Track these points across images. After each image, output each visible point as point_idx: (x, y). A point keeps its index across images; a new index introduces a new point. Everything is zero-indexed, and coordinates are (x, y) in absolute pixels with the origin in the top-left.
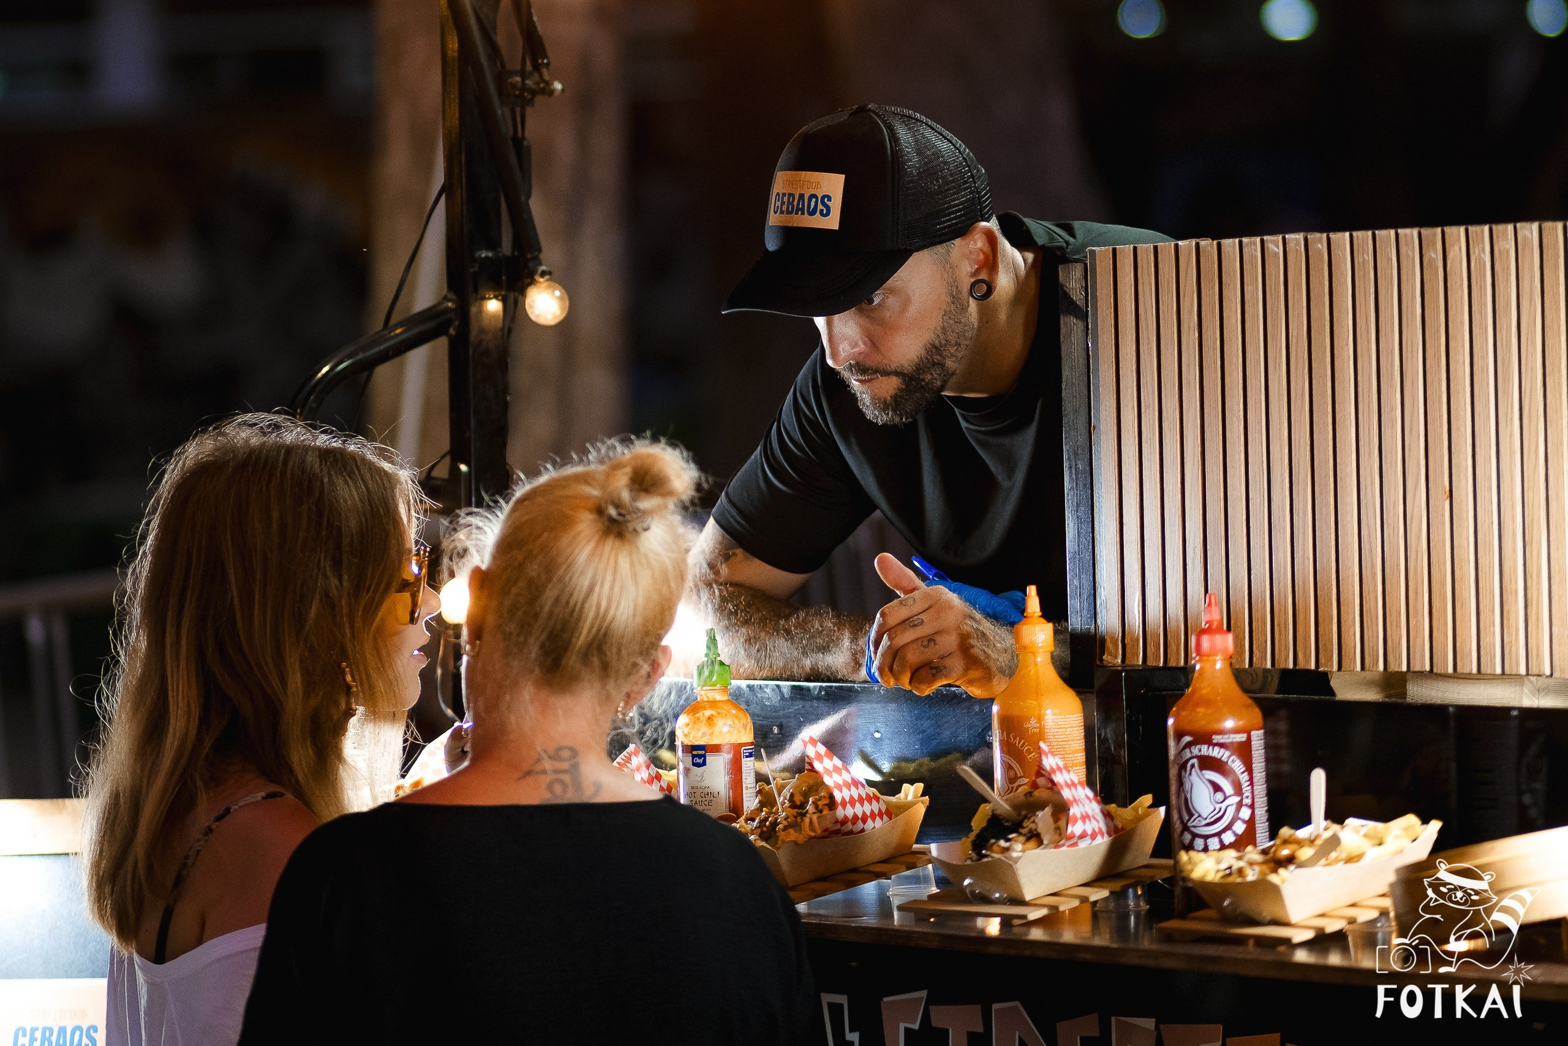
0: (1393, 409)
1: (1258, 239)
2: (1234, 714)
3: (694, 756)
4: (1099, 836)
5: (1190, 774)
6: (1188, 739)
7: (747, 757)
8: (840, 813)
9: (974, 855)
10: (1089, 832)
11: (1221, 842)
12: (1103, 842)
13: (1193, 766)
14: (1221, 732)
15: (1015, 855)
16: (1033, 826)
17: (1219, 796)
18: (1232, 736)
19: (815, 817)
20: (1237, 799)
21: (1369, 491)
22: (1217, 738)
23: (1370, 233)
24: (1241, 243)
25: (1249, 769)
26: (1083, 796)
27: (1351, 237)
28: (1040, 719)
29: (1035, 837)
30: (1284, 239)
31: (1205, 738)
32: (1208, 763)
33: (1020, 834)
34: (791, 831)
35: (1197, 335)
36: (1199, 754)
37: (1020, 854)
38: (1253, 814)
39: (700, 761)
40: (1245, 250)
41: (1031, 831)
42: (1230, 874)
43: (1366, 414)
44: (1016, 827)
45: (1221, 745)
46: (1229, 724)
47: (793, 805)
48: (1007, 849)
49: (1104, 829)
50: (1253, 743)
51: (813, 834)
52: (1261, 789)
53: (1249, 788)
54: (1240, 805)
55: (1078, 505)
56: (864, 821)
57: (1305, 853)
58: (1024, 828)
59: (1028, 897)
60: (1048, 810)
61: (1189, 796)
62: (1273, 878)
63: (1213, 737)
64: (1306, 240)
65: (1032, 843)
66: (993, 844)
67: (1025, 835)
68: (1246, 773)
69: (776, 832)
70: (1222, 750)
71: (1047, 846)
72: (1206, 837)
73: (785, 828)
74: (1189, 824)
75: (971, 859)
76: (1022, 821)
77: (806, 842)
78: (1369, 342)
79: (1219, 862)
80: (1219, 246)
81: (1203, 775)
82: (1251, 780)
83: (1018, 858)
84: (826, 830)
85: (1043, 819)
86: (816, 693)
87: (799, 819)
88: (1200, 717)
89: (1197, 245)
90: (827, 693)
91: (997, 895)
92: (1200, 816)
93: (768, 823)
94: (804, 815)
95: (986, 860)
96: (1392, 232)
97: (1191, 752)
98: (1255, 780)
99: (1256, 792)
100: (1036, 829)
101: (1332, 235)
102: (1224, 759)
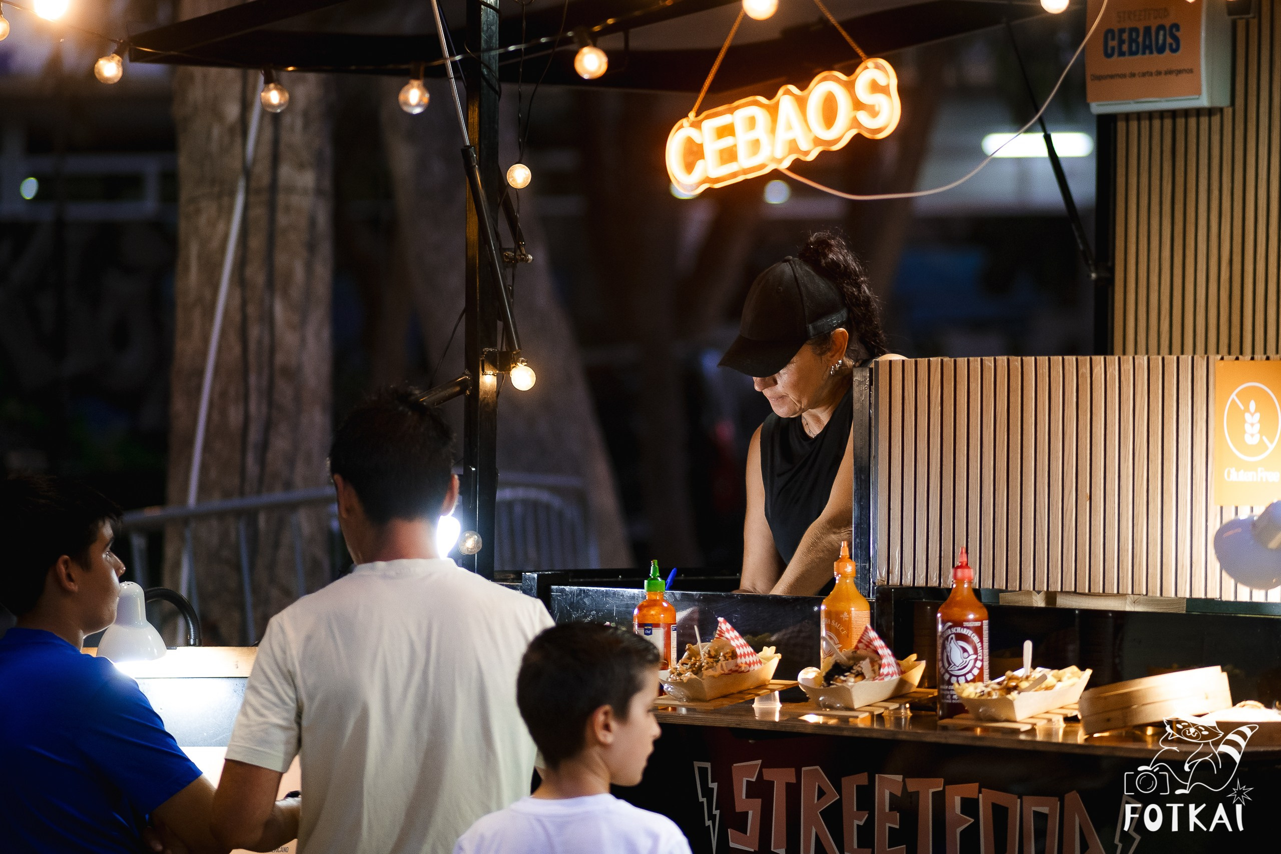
0: (1057, 452)
1: (979, 359)
2: (973, 611)
3: (645, 629)
4: (894, 675)
5: (950, 642)
6: (950, 624)
7: (674, 630)
8: (739, 661)
9: (825, 684)
10: (891, 673)
11: (966, 679)
12: (896, 678)
13: (952, 638)
14: (968, 621)
15: (850, 684)
16: (859, 669)
17: (966, 655)
18: (974, 623)
19: (724, 663)
20: (975, 656)
21: (1042, 495)
22: (966, 624)
23: (1047, 358)
24: (968, 361)
25: (981, 641)
26: (887, 654)
27: (1036, 360)
28: (849, 613)
29: (860, 675)
30: (995, 360)
31: (959, 624)
32: (961, 637)
33: (852, 673)
34: (710, 670)
35: (940, 408)
36: (955, 632)
37: (853, 684)
38: (982, 665)
39: (649, 632)
40: (971, 364)
41: (858, 671)
42: (983, 695)
43: (1041, 454)
44: (849, 669)
45: (968, 628)
46: (971, 616)
47: (710, 656)
48: (845, 681)
49: (897, 671)
50: (984, 627)
51: (723, 672)
52: (986, 651)
53: (981, 651)
54: (976, 660)
55: (861, 498)
56: (750, 665)
57: (1024, 685)
58: (853, 670)
59: (856, 707)
60: (868, 660)
61: (949, 654)
62: (1009, 697)
63: (964, 623)
64: (1008, 360)
65: (859, 678)
66: (837, 678)
67: (854, 674)
68: (980, 643)
69: (701, 671)
70: (968, 630)
71: (868, 679)
72: (958, 676)
73: (707, 669)
74: (949, 669)
75: (824, 686)
76: (853, 666)
77: (719, 676)
78: (1044, 415)
79: (976, 688)
80: (955, 361)
81: (957, 643)
82: (982, 646)
83: (852, 687)
84: (731, 670)
85: (865, 665)
86: (697, 597)
87: (715, 664)
88: (956, 612)
89: (942, 361)
90: (704, 598)
91: (838, 705)
92: (955, 665)
93: (696, 666)
94: (717, 661)
95: (833, 686)
96: (1060, 358)
97: (951, 631)
98: (984, 647)
99: (984, 654)
100: (861, 671)
101: (1024, 358)
102: (969, 635)
